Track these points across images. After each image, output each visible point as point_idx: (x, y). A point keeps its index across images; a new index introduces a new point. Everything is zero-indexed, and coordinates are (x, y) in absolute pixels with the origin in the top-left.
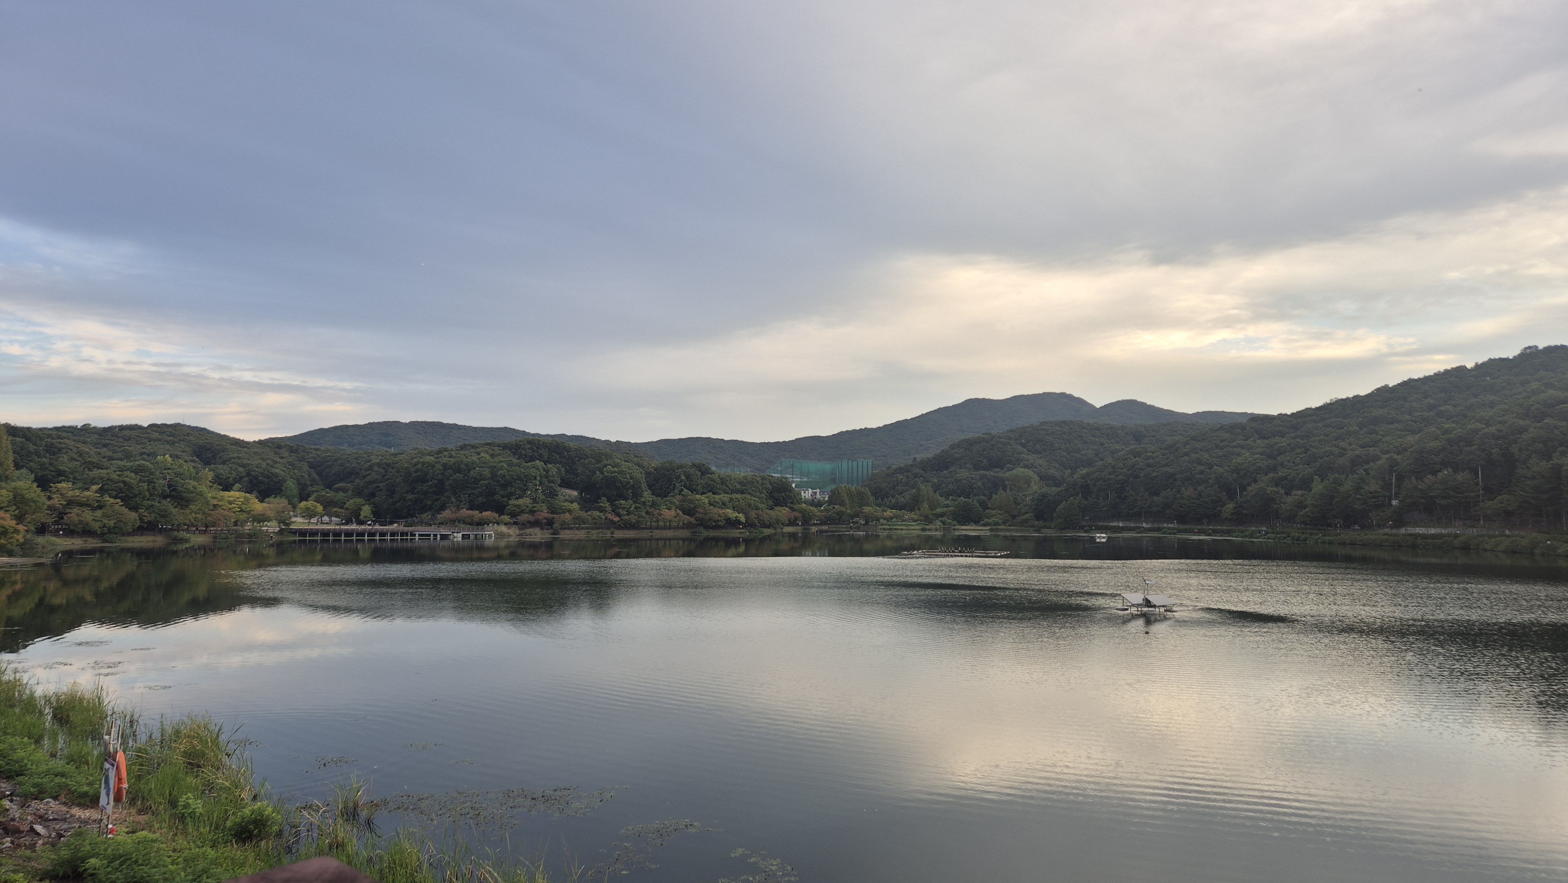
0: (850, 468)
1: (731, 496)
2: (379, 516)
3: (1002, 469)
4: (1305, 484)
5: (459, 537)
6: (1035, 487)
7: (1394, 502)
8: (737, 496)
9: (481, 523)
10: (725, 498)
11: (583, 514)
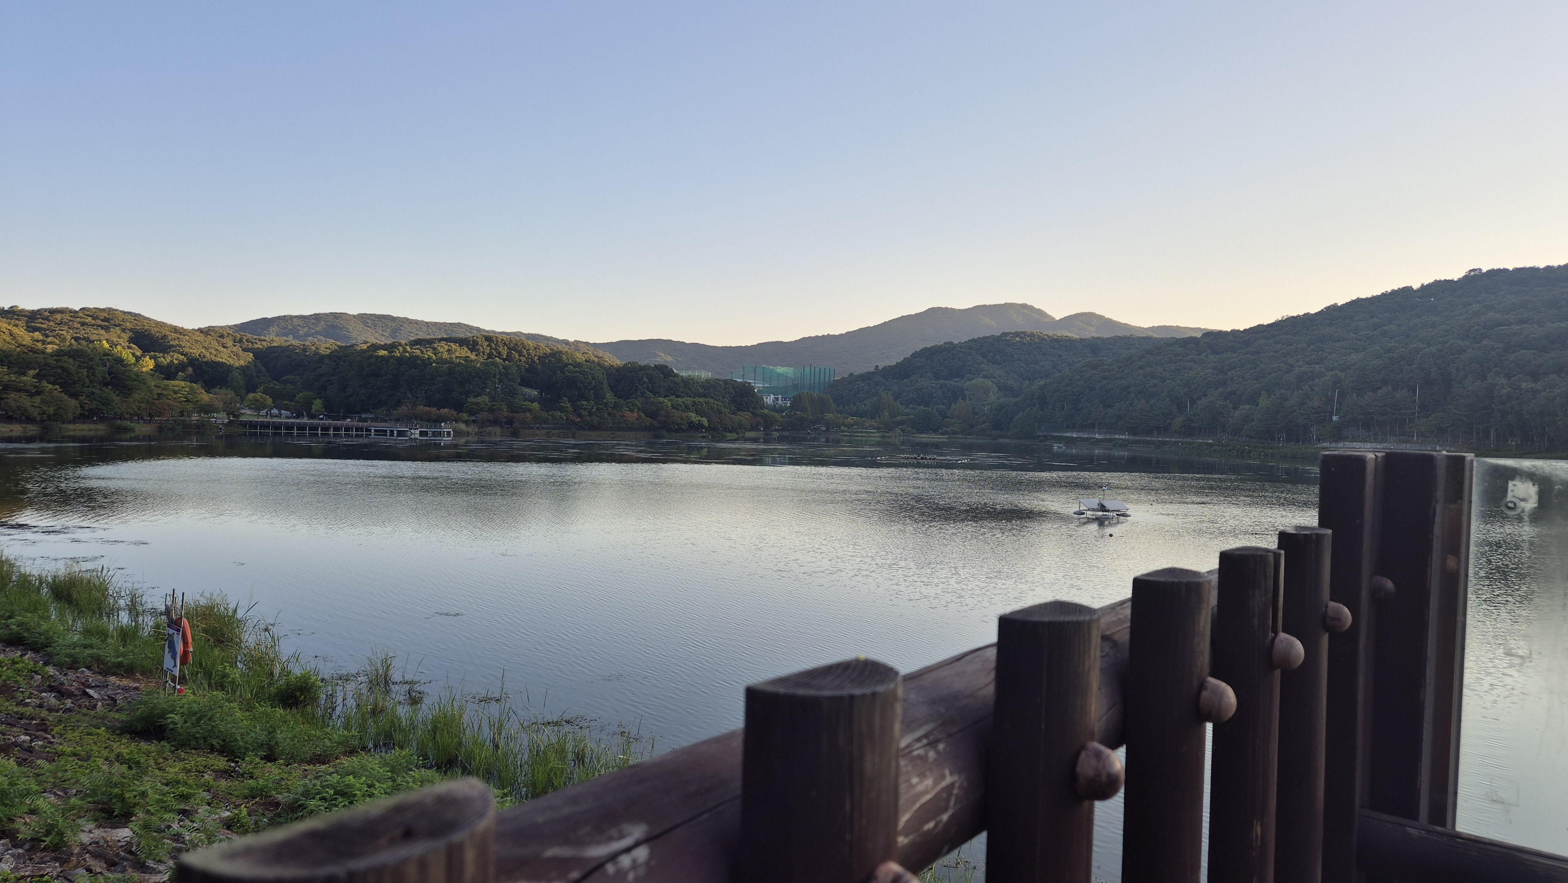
0: (812, 373)
1: (694, 400)
2: (330, 410)
3: (962, 378)
4: (1253, 399)
5: (416, 433)
6: (993, 398)
7: (1335, 418)
8: (700, 400)
9: (438, 421)
10: (688, 402)
11: (544, 414)
